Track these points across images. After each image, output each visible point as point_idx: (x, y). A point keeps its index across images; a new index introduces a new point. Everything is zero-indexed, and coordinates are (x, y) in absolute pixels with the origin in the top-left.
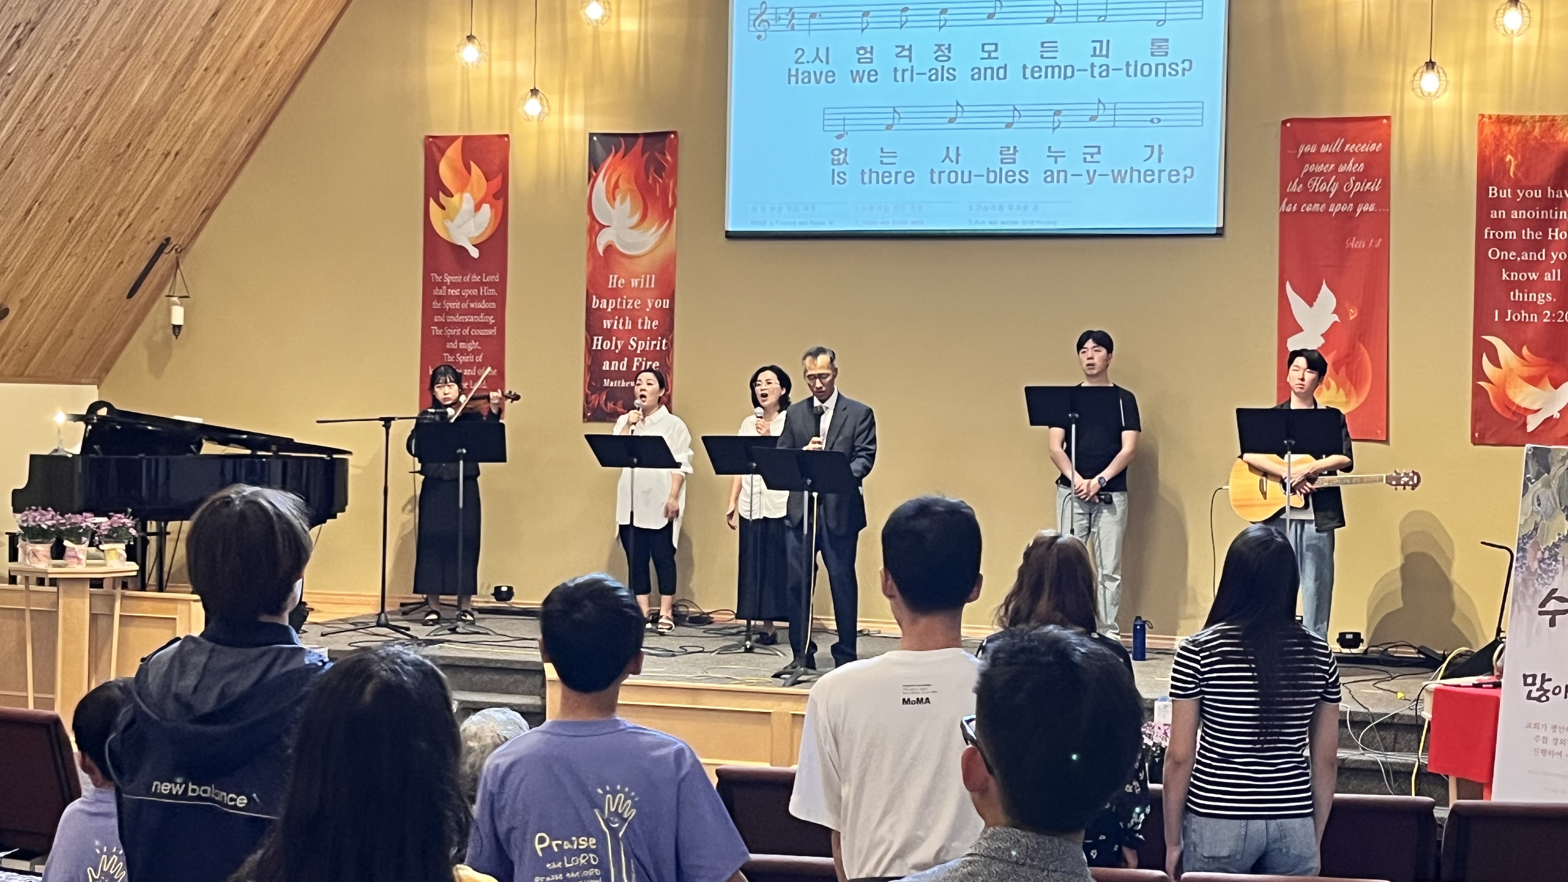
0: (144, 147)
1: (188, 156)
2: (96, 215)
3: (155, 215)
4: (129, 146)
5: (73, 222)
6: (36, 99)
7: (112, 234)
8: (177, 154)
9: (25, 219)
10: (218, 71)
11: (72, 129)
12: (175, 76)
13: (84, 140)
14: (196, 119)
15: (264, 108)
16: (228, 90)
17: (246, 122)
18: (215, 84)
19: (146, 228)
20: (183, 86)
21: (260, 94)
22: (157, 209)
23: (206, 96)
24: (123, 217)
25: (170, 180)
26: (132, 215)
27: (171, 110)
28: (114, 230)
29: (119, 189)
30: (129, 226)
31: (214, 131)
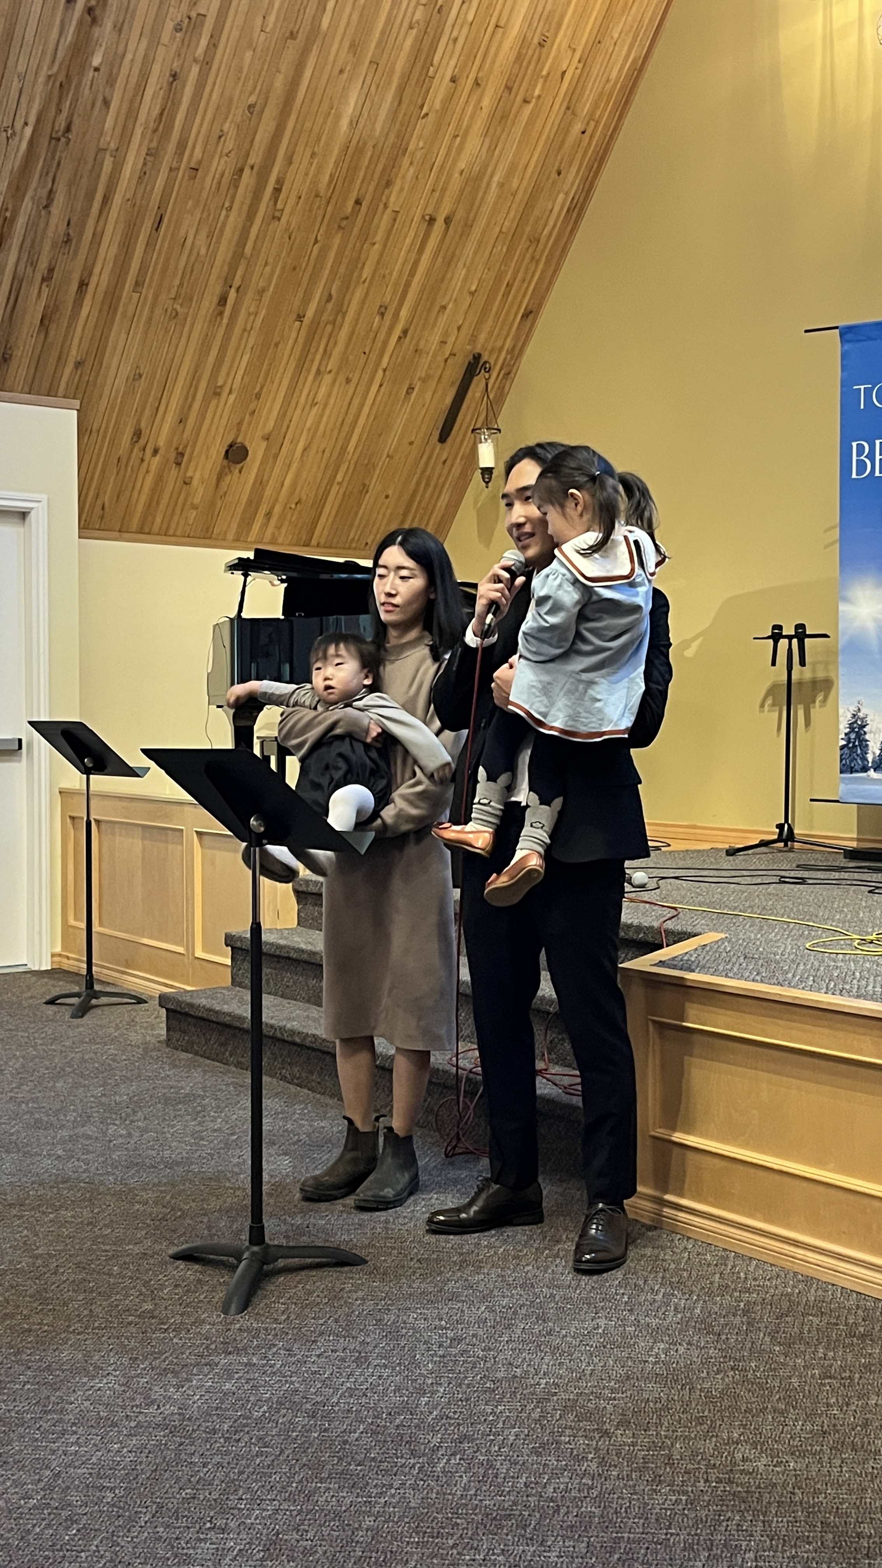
0: (386, 206)
1: (468, 226)
2: (340, 311)
3: (443, 319)
4: (358, 202)
5: (307, 321)
6: (165, 117)
7: (379, 344)
8: (448, 221)
9: (221, 314)
10: (477, 83)
11: (247, 171)
12: (401, 89)
13: (277, 191)
14: (462, 165)
15: (579, 155)
16: (504, 117)
17: (554, 175)
18: (478, 107)
19: (436, 338)
20: (422, 107)
21: (564, 129)
22: (444, 307)
23: (469, 127)
24: (388, 317)
25: (450, 262)
26: (404, 313)
27: (411, 147)
28: (381, 336)
29: (367, 273)
30: (405, 332)
31: (501, 185)
